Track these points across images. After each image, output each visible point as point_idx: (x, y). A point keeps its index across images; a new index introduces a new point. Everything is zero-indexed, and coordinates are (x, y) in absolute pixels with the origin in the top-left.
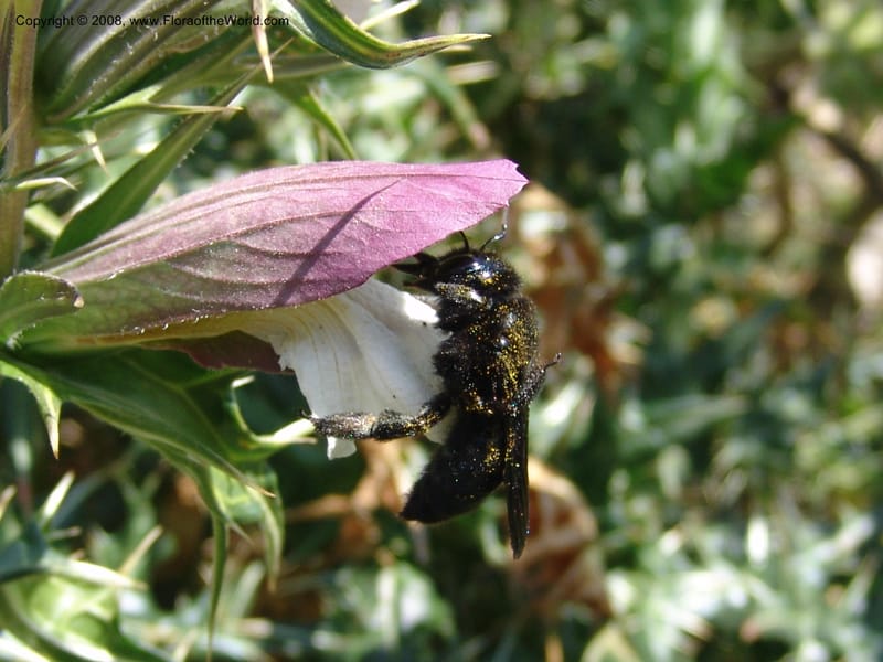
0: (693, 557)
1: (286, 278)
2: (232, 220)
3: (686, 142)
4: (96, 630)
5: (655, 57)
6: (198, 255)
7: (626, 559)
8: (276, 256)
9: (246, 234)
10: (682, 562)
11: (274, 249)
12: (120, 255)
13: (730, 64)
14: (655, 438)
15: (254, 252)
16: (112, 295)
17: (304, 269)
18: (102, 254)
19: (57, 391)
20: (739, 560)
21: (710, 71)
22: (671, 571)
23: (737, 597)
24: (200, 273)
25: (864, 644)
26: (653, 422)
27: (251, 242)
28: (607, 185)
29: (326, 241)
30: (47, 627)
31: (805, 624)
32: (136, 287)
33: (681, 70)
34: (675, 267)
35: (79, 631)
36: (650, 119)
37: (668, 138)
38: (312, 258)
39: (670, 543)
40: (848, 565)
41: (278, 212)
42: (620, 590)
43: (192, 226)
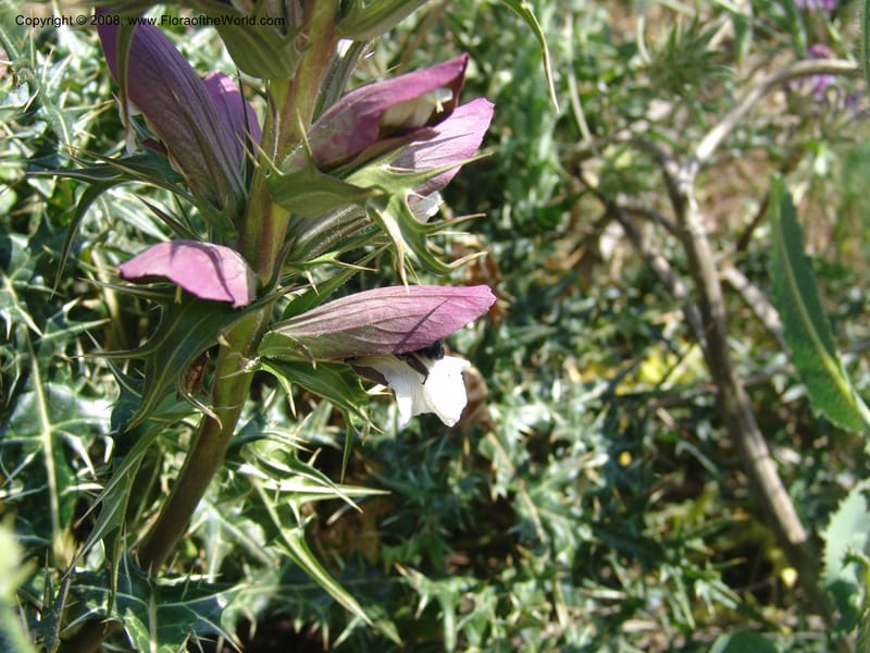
0: (526, 395)
1: (397, 342)
2: (371, 316)
3: (532, 196)
4: (284, 457)
5: (521, 156)
6: (357, 331)
7: (498, 398)
8: (391, 333)
9: (377, 323)
10: (522, 400)
11: (390, 330)
12: (320, 325)
13: (554, 159)
14: (514, 342)
15: (381, 331)
16: (317, 342)
17: (406, 340)
18: (312, 324)
19: (288, 379)
20: (548, 399)
21: (546, 163)
22: (518, 405)
23: (547, 417)
24: (358, 338)
25: (602, 443)
26: (512, 336)
27: (380, 326)
28: (495, 213)
29: (416, 328)
30: (262, 456)
31: (577, 433)
32: (327, 340)
33: (533, 161)
34: (525, 257)
35: (275, 457)
36: (516, 184)
37: (526, 195)
38: (409, 335)
39: (518, 390)
40: (598, 404)
41: (391, 314)
42: (494, 411)
43: (353, 317)
